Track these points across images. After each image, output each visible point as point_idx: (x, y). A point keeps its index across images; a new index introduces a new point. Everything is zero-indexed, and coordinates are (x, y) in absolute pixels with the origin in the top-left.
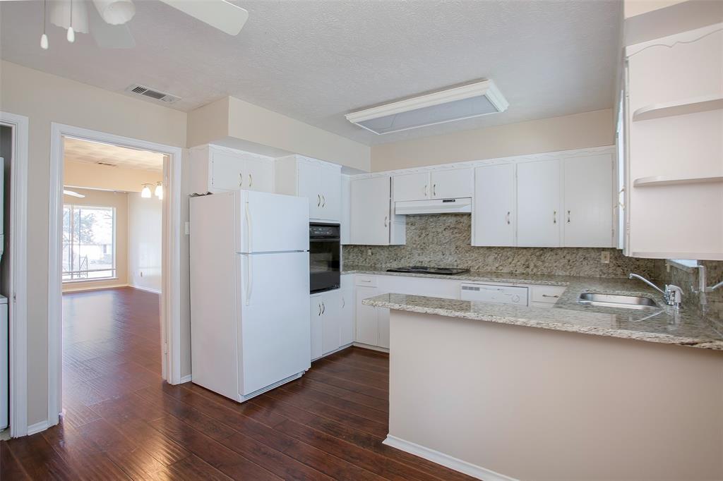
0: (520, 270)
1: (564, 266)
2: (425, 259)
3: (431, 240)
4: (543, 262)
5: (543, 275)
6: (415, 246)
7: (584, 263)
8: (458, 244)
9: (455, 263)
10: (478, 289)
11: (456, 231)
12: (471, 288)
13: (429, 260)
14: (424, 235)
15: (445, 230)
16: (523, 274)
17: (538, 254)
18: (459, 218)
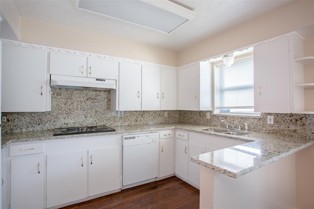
0: (133, 123)
1: (152, 119)
2: (70, 121)
3: (75, 107)
4: (144, 118)
5: (144, 125)
6: (60, 112)
7: (159, 117)
8: (97, 109)
9: (95, 123)
10: (134, 138)
11: (95, 101)
12: (130, 138)
13: (73, 121)
14: (69, 103)
15: (87, 100)
16: (135, 125)
17: (141, 114)
18: (97, 93)
